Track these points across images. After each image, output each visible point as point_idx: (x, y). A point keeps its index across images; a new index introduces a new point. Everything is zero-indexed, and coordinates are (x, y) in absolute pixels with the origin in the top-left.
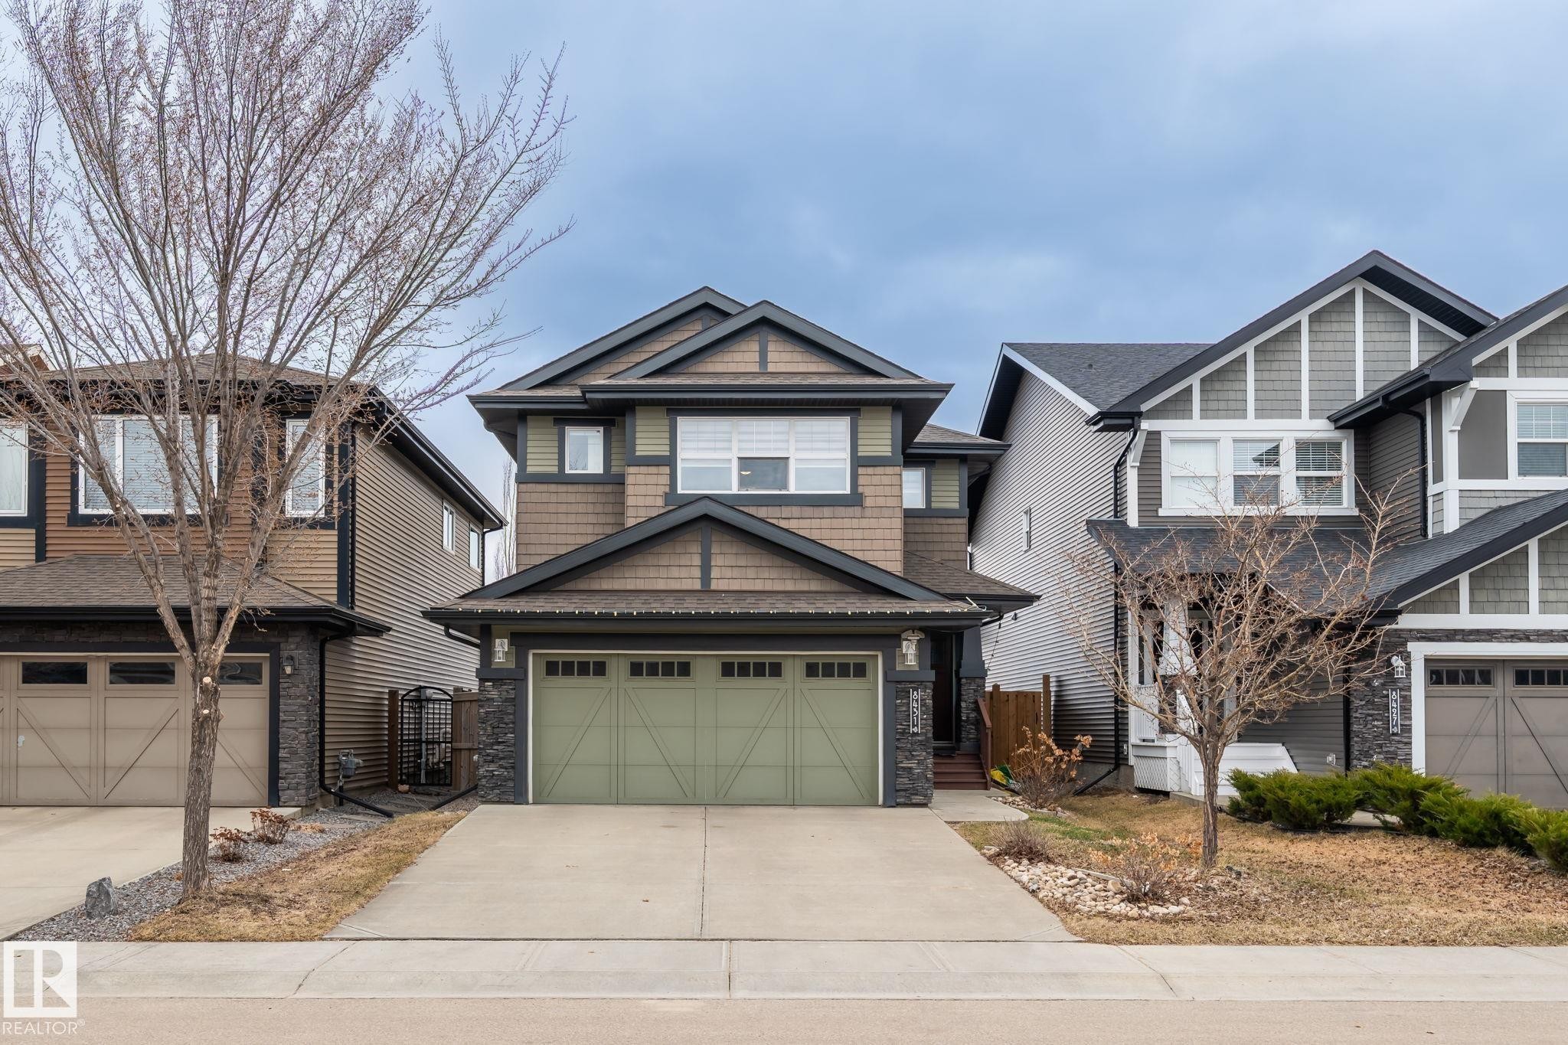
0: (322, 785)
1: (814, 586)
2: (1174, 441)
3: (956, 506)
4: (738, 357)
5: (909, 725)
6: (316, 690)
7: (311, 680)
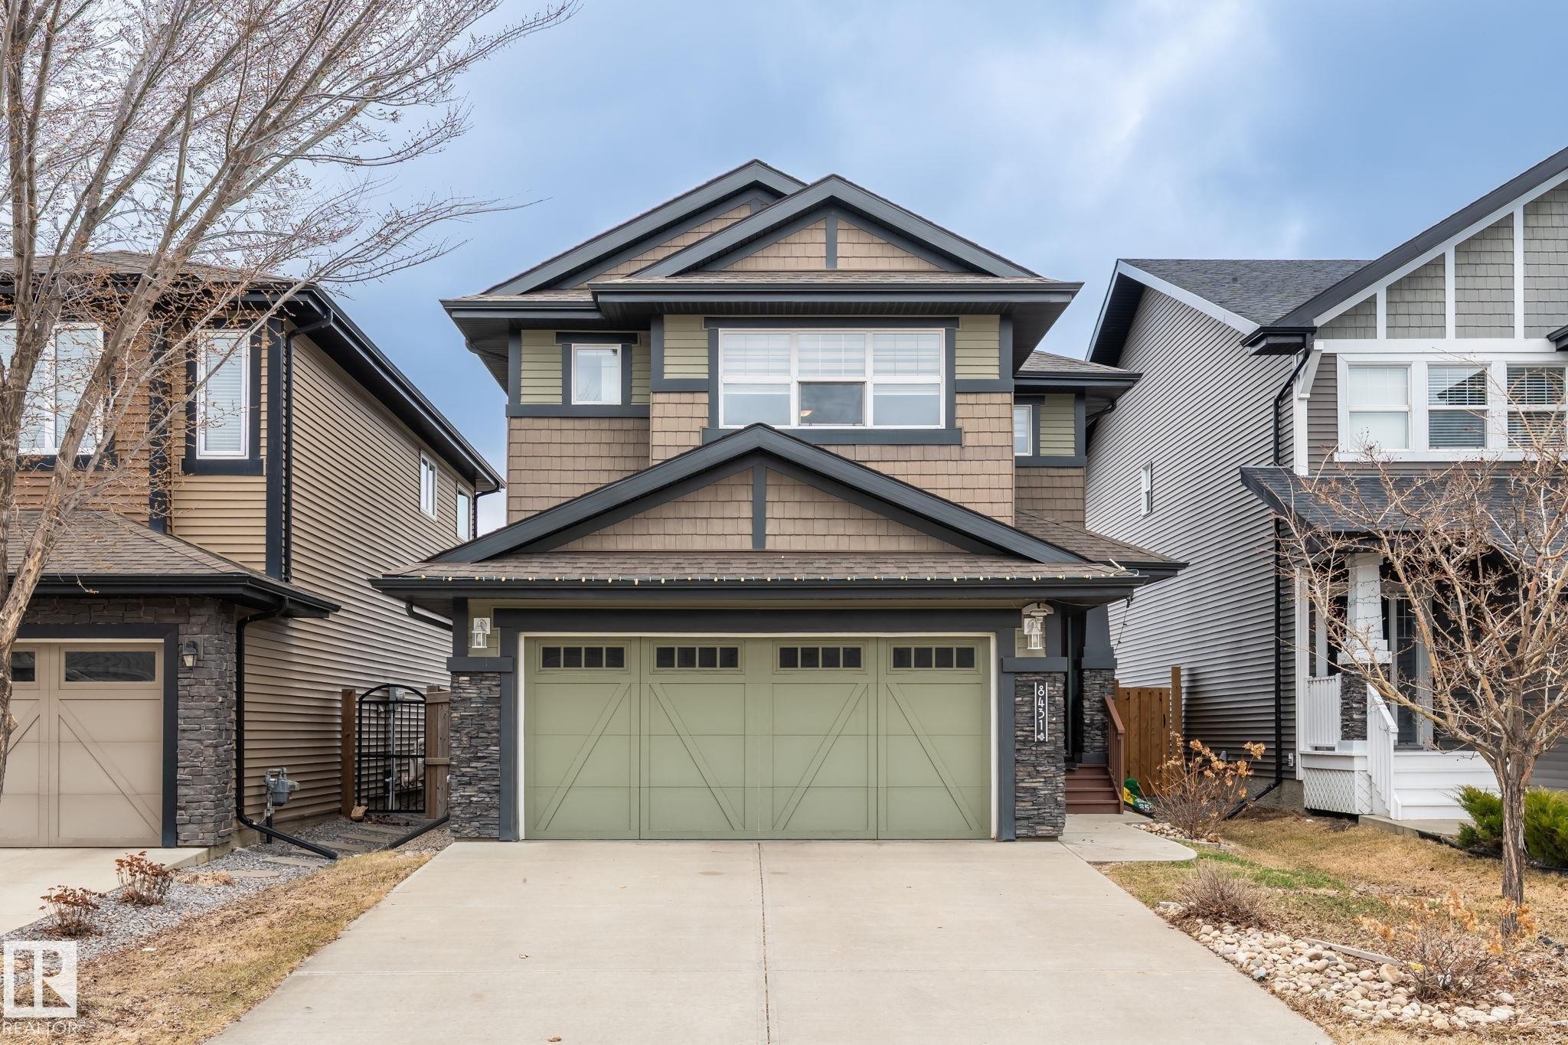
0: (240, 816)
1: (905, 545)
2: (1353, 366)
3: (1071, 453)
4: (797, 250)
5: (1033, 731)
6: (230, 689)
7: (222, 675)
